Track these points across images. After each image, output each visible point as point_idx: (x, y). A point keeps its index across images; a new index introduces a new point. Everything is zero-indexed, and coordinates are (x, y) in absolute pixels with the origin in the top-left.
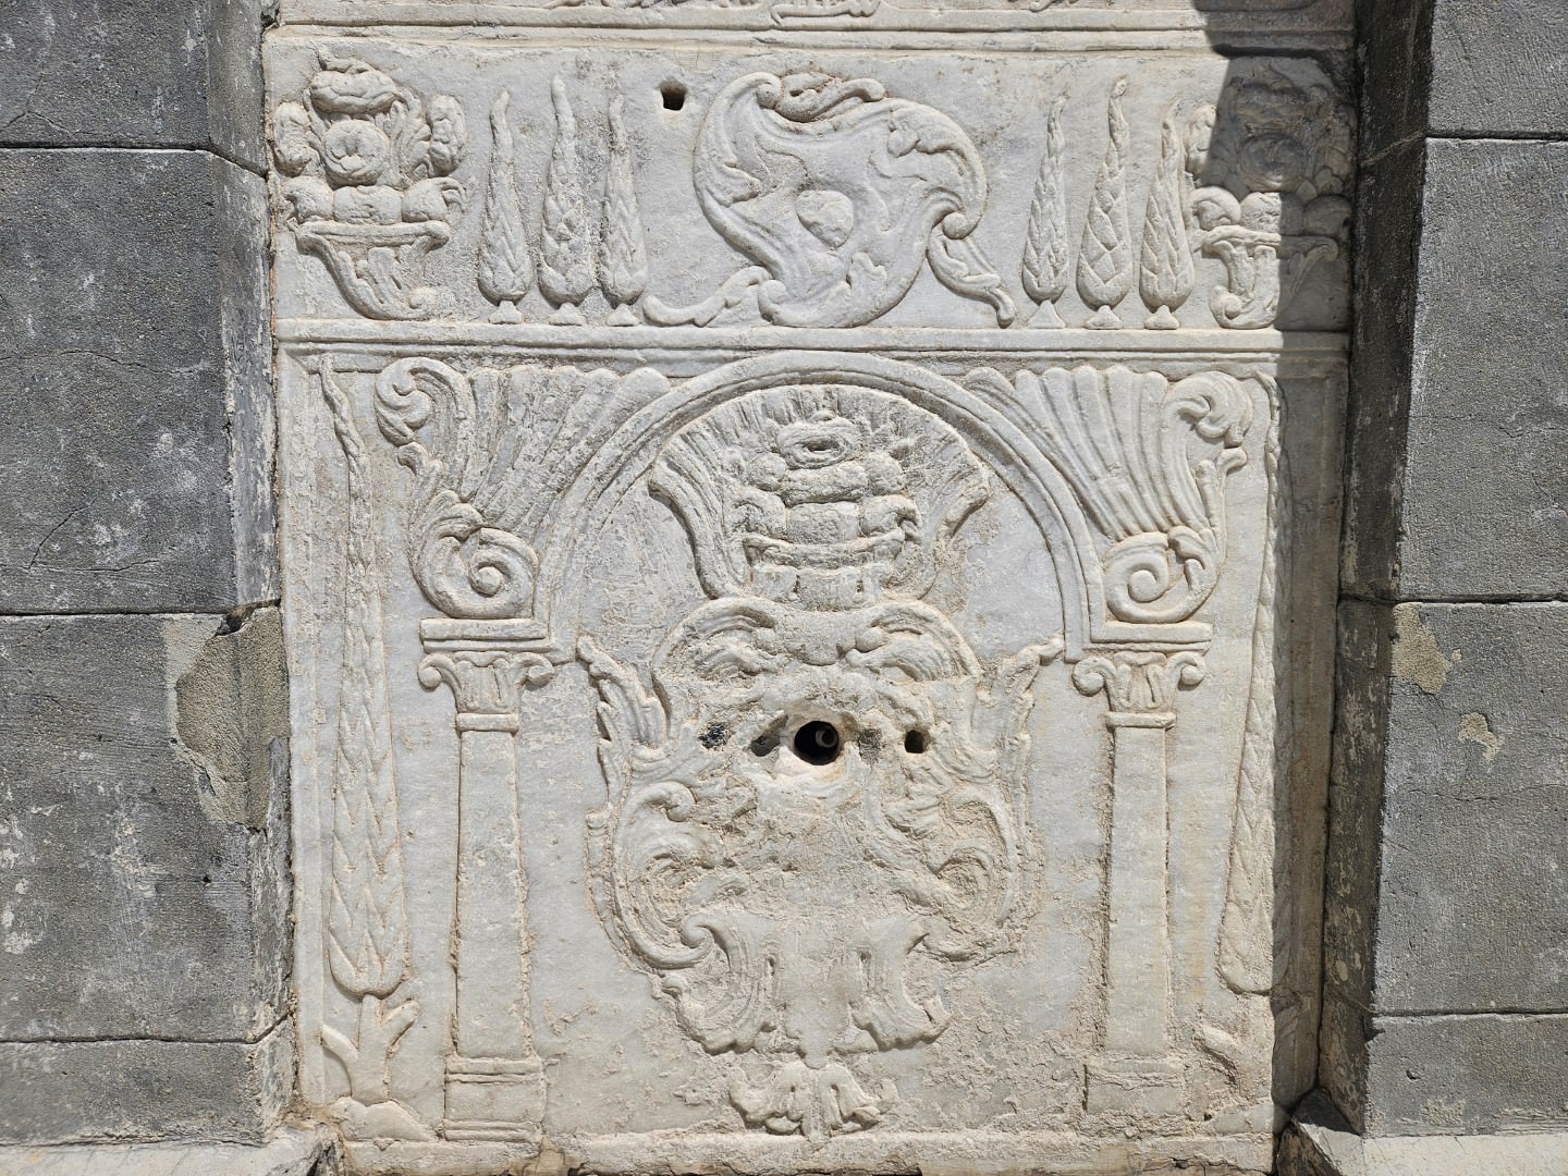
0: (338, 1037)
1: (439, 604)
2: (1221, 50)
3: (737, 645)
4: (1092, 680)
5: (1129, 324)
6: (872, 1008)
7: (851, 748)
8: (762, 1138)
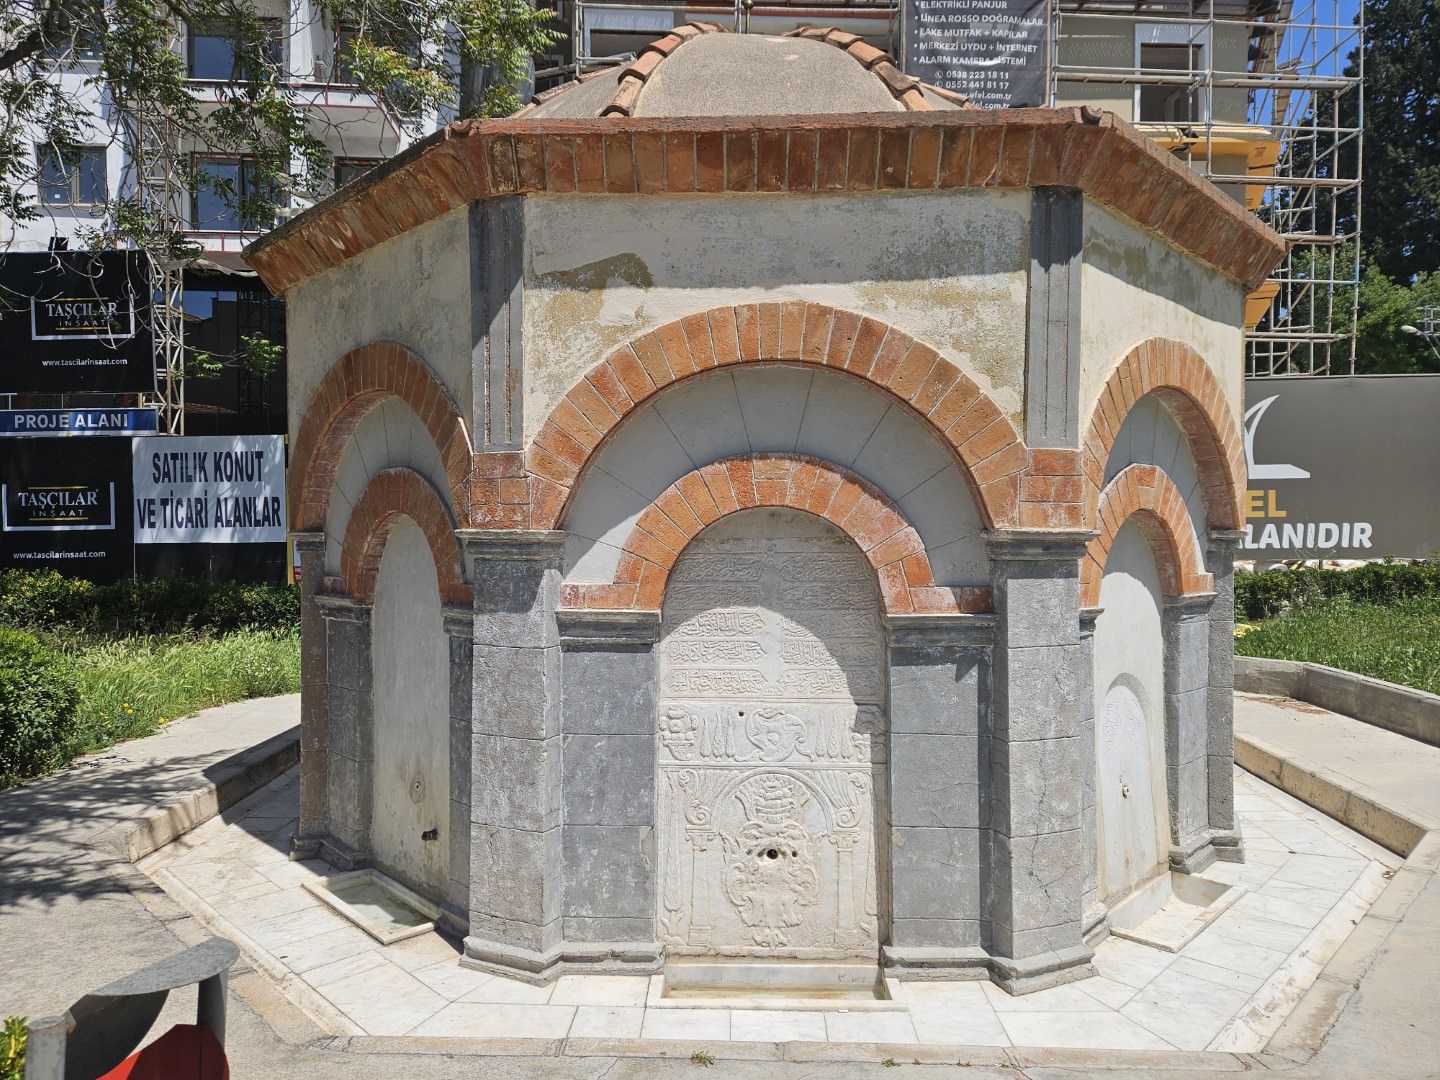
0: (665, 920)
1: (690, 822)
2: (857, 704)
3: (755, 832)
4: (834, 841)
5: (839, 762)
6: (785, 917)
7: (780, 856)
8: (759, 948)
